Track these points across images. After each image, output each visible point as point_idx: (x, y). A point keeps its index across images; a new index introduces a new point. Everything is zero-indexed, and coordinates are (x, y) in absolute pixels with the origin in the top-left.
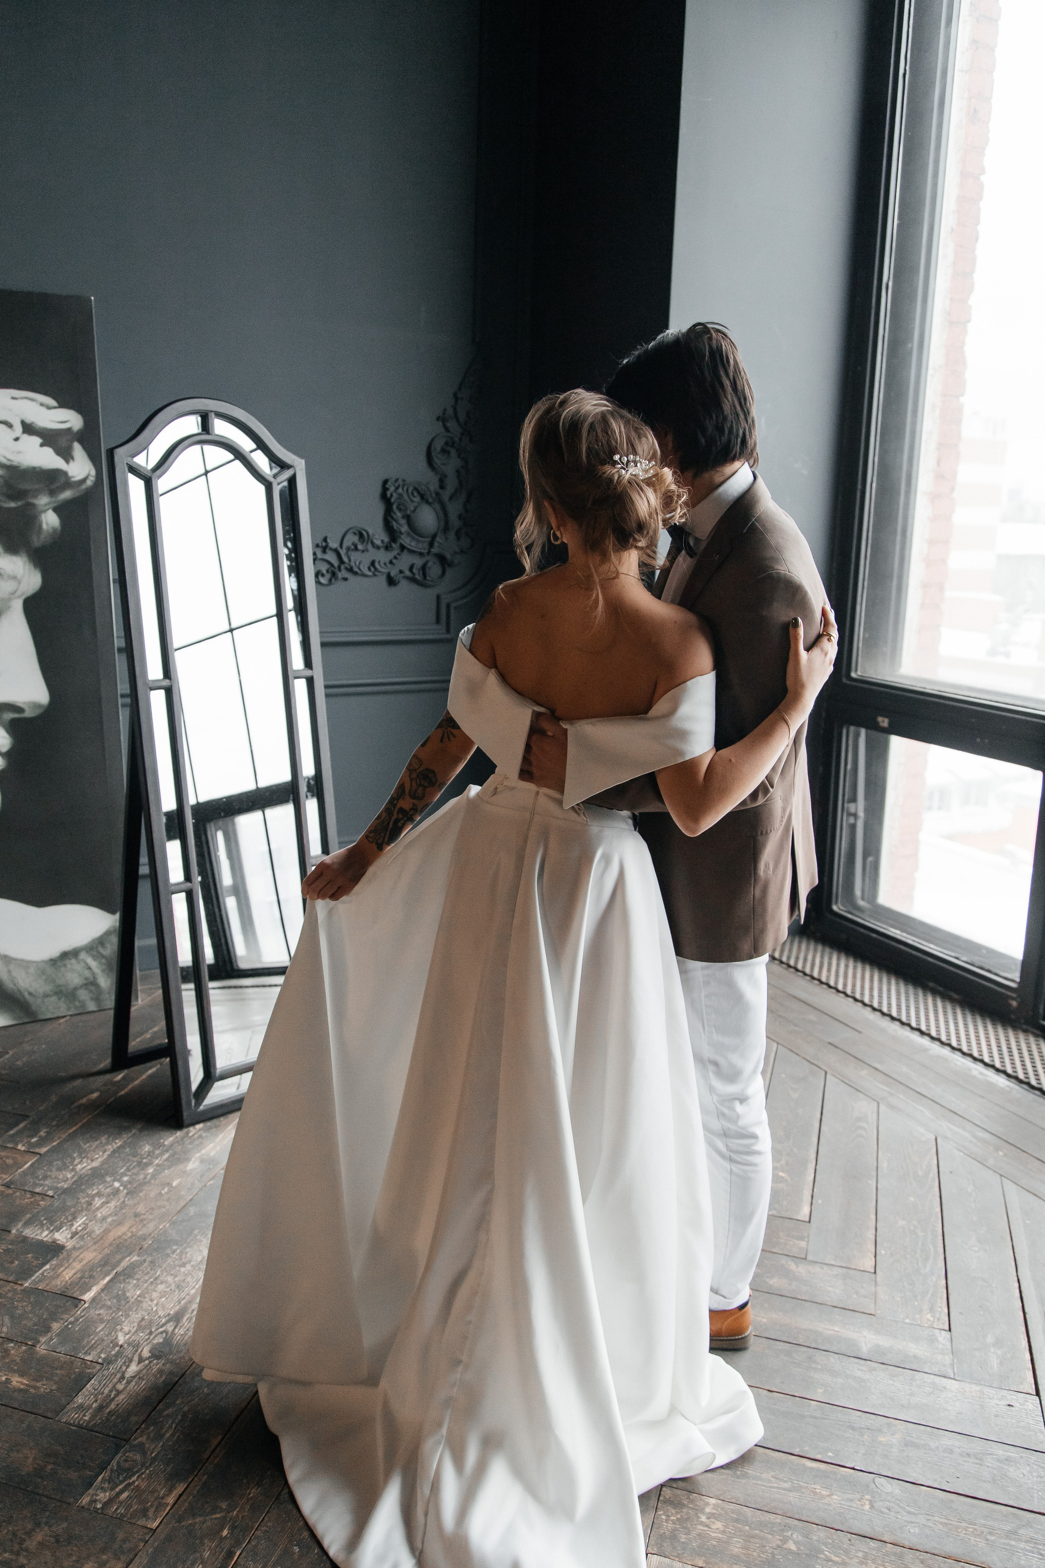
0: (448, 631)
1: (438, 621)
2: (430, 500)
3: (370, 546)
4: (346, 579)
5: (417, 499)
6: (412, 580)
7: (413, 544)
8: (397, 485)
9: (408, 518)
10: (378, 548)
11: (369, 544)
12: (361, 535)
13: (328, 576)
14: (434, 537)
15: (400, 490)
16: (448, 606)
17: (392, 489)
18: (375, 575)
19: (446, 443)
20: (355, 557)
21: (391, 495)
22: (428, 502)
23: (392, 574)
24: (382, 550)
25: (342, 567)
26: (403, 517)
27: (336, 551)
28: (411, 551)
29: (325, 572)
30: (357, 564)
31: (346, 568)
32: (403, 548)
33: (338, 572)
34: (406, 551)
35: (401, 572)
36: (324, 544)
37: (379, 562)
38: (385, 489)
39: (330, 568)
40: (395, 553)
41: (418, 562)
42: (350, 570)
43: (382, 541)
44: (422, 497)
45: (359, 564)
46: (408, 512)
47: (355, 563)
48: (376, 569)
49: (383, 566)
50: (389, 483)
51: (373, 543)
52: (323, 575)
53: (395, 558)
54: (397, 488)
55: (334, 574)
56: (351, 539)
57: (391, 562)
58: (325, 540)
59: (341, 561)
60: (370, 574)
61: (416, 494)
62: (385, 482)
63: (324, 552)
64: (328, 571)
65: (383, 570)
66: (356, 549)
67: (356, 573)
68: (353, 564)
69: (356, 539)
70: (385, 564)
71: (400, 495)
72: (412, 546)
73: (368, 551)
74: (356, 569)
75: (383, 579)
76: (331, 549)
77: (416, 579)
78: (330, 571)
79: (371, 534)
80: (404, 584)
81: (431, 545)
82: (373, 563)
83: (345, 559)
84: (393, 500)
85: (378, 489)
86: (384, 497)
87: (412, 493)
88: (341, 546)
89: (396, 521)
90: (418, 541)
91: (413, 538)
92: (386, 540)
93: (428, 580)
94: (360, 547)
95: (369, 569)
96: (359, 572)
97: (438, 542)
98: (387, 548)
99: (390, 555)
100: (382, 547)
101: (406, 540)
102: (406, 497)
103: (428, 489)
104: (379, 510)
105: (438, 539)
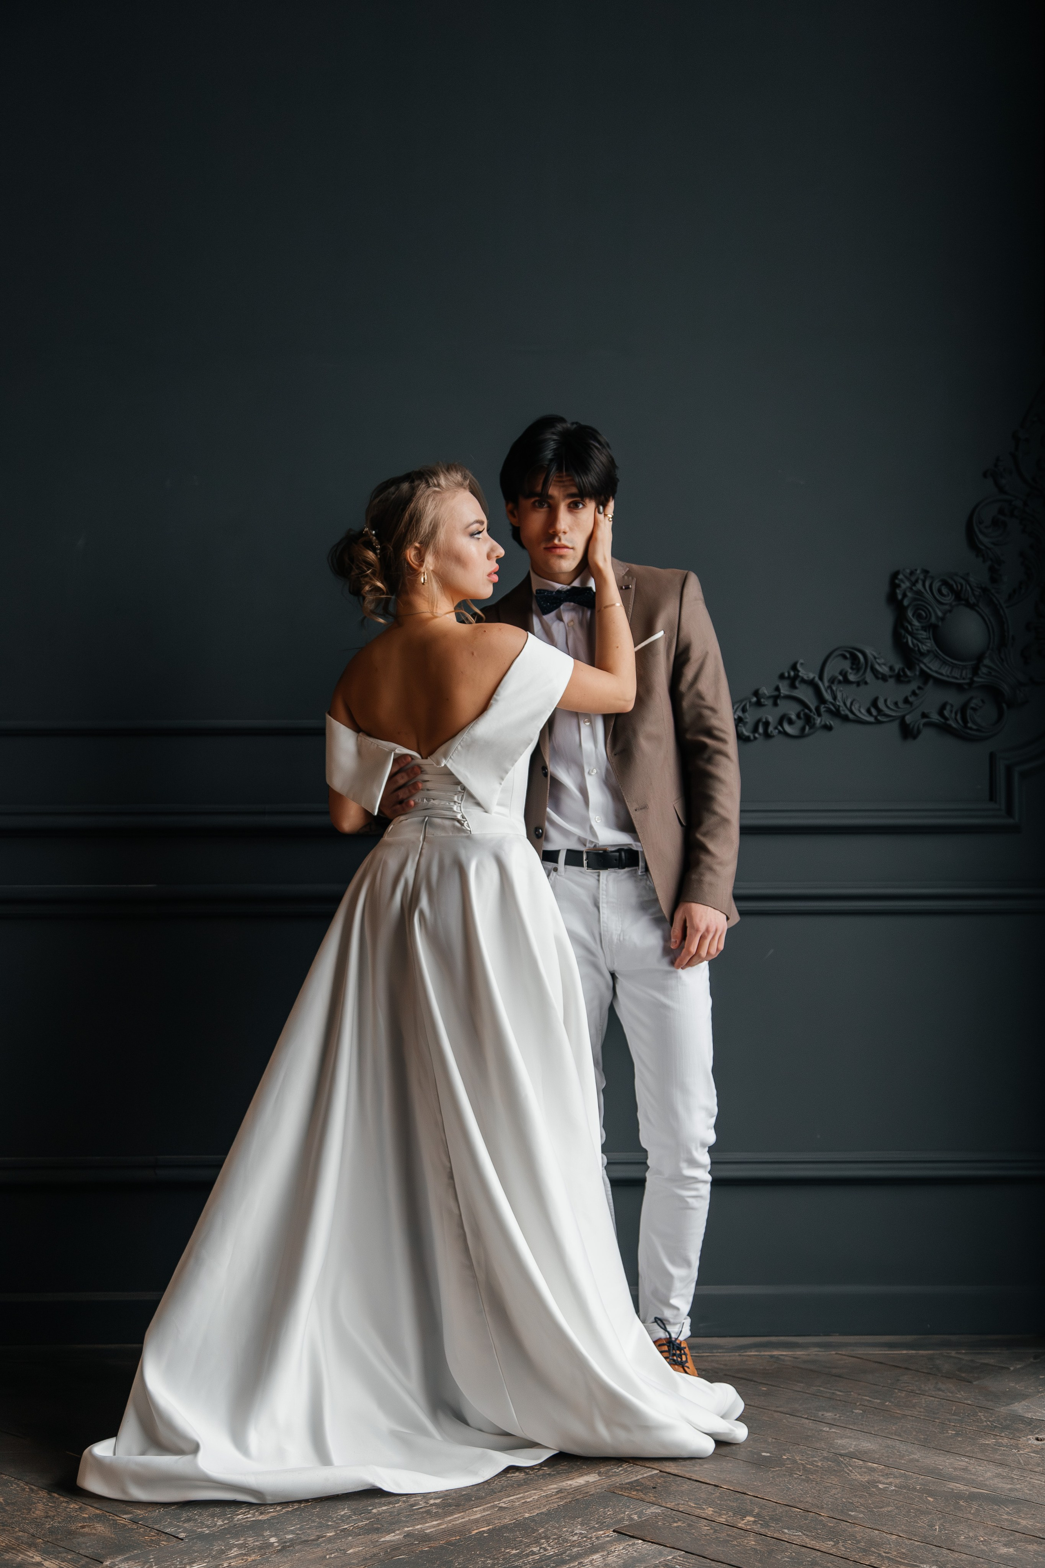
0: (1009, 812)
1: (992, 798)
2: (972, 600)
3: (869, 677)
4: (829, 728)
5: (949, 599)
6: (944, 728)
7: (945, 670)
8: (913, 579)
9: (934, 630)
10: (884, 678)
11: (869, 670)
12: (854, 659)
13: (800, 723)
14: (980, 658)
15: (919, 586)
16: (1009, 770)
17: (906, 585)
18: (878, 722)
19: (1001, 511)
20: (841, 692)
21: (904, 595)
22: (969, 605)
23: (908, 719)
24: (891, 681)
25: (822, 709)
26: (924, 629)
27: (811, 683)
28: (940, 683)
29: (793, 717)
30: (848, 704)
31: (829, 711)
32: (925, 677)
33: (816, 717)
34: (931, 682)
35: (924, 715)
36: (792, 673)
37: (886, 701)
38: (894, 585)
39: (803, 710)
40: (913, 686)
41: (954, 699)
42: (836, 713)
43: (891, 668)
44: (958, 596)
45: (852, 704)
46: (933, 620)
47: (845, 704)
48: (879, 711)
49: (892, 707)
50: (901, 576)
51: (874, 671)
52: (791, 722)
53: (914, 693)
54: (914, 584)
55: (808, 720)
56: (835, 667)
57: (906, 701)
58: (794, 667)
59: (821, 700)
60: (872, 719)
61: (945, 590)
62: (895, 575)
63: (793, 686)
64: (798, 716)
65: (893, 714)
66: (846, 681)
67: (845, 719)
68: (839, 703)
69: (846, 665)
70: (896, 704)
71: (919, 593)
72: (942, 674)
73: (866, 683)
74: (844, 711)
75: (894, 728)
76: (803, 681)
77: (950, 726)
78: (802, 715)
79: (870, 656)
80: (928, 734)
81: (975, 671)
82: (875, 703)
83: (828, 696)
84: (906, 603)
85: (884, 588)
86: (892, 599)
87: (940, 591)
88: (821, 678)
89: (911, 634)
90: (953, 666)
91: (944, 663)
92: (898, 667)
93: (971, 729)
94: (852, 677)
95: (869, 711)
96: (851, 716)
97: (986, 666)
98: (900, 678)
99: (906, 690)
100: (891, 677)
101: (932, 666)
102: (928, 596)
103: (968, 582)
104: (886, 619)
105: (987, 662)
